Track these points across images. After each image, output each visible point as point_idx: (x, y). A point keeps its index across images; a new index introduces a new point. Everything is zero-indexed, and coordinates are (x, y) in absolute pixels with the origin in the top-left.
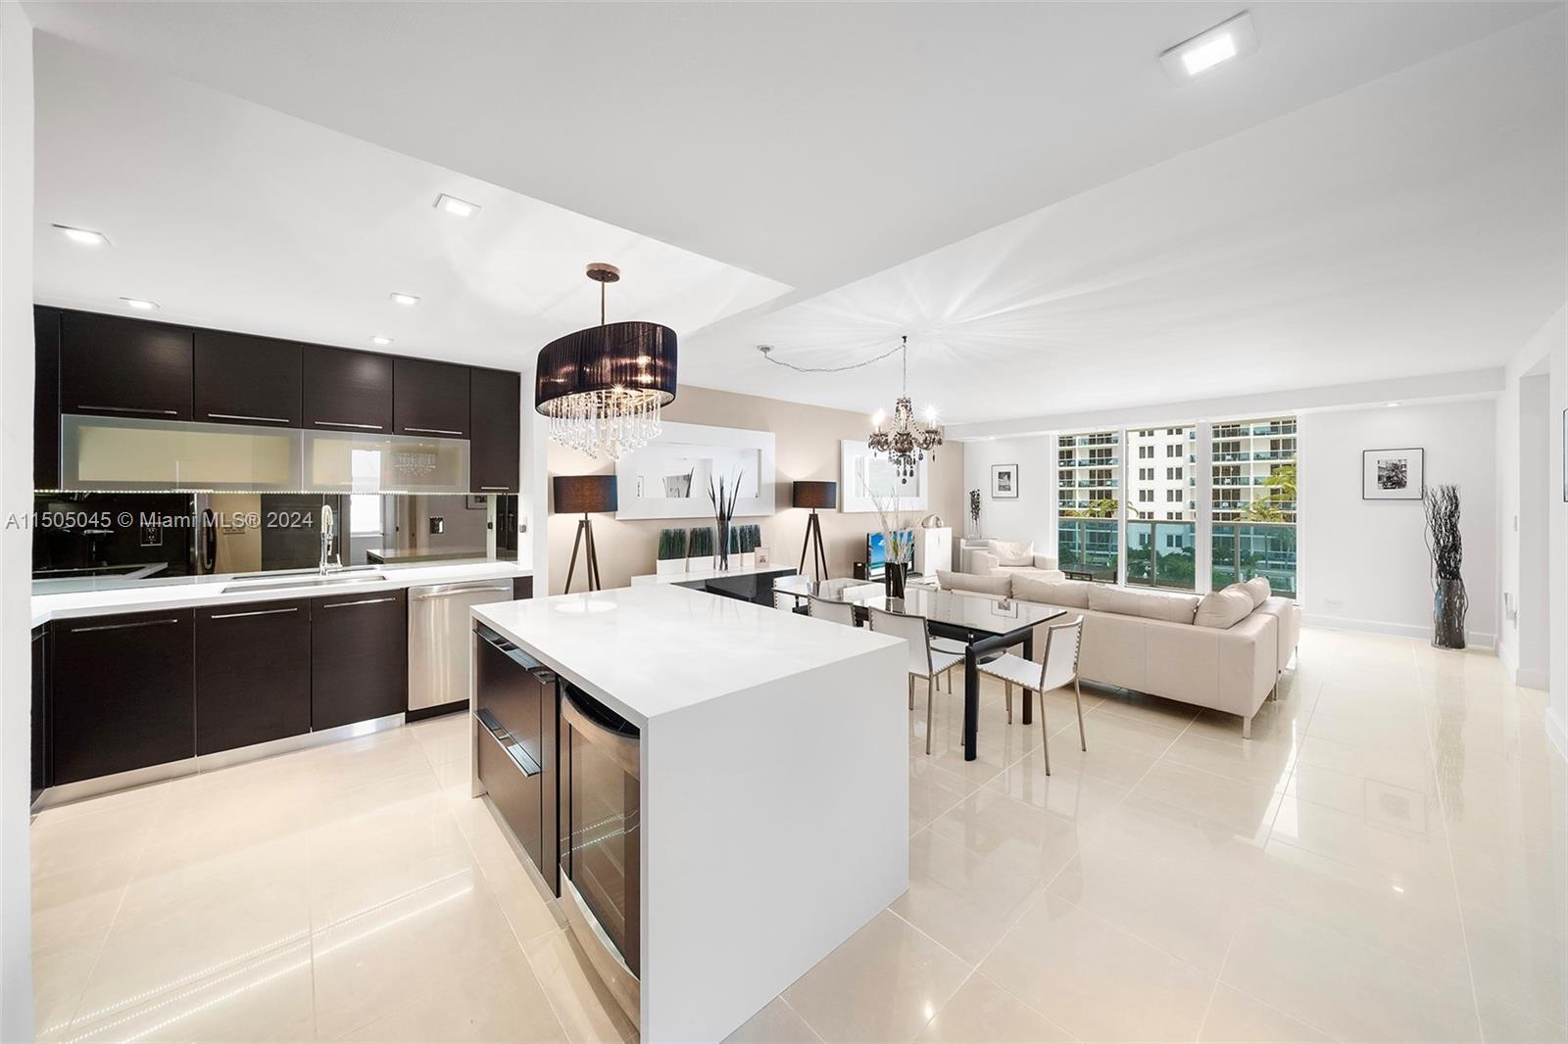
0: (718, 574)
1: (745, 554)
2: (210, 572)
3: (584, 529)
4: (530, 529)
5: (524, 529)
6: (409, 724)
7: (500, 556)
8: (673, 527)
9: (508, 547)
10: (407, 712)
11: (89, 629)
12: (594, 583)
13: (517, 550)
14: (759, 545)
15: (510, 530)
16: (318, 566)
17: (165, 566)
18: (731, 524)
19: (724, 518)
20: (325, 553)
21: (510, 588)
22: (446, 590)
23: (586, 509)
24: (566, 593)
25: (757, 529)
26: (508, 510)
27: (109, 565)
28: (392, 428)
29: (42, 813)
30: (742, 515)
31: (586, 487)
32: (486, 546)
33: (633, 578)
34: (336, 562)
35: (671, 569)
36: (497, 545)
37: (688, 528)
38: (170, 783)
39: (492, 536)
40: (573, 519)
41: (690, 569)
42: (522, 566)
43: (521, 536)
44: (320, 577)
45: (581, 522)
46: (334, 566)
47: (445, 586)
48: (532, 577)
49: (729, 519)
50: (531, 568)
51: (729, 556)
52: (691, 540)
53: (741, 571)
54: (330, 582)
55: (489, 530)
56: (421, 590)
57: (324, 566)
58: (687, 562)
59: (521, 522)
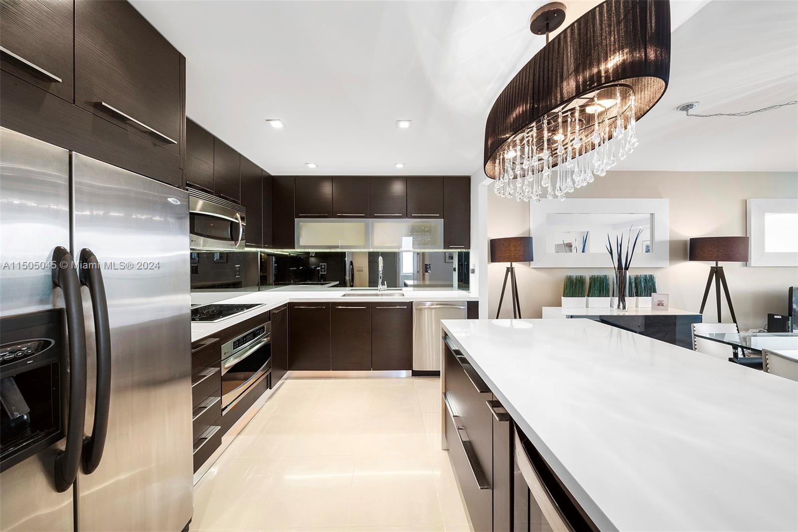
0: (616, 312)
1: (639, 298)
2: (352, 286)
3: (510, 273)
4: (477, 271)
5: (473, 271)
6: (414, 377)
7: (460, 287)
8: (574, 274)
9: (464, 282)
10: (413, 370)
11: (303, 307)
12: (517, 313)
13: (469, 284)
14: (655, 291)
15: (465, 272)
16: (378, 287)
17: (338, 283)
18: (628, 273)
19: (622, 268)
20: (380, 281)
21: (464, 308)
22: (433, 305)
23: (511, 260)
24: (497, 318)
25: (651, 278)
26: (464, 260)
27: (324, 281)
28: (406, 215)
29: (287, 380)
30: (639, 267)
31: (512, 245)
32: (452, 281)
33: (543, 308)
34: (385, 285)
35: (572, 305)
36: (458, 281)
37: (587, 275)
38: (323, 380)
39: (455, 275)
40: (503, 266)
41: (589, 306)
42: (473, 293)
43: (471, 275)
44: (378, 292)
45: (508, 268)
46: (384, 287)
47: (433, 302)
48: (478, 302)
49: (627, 268)
50: (478, 296)
51: (627, 299)
52: (590, 284)
53: (637, 311)
54: (382, 295)
55: (454, 272)
56: (420, 303)
57: (380, 286)
58: (587, 300)
59: (471, 267)
